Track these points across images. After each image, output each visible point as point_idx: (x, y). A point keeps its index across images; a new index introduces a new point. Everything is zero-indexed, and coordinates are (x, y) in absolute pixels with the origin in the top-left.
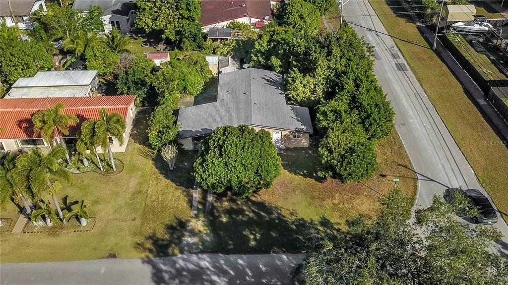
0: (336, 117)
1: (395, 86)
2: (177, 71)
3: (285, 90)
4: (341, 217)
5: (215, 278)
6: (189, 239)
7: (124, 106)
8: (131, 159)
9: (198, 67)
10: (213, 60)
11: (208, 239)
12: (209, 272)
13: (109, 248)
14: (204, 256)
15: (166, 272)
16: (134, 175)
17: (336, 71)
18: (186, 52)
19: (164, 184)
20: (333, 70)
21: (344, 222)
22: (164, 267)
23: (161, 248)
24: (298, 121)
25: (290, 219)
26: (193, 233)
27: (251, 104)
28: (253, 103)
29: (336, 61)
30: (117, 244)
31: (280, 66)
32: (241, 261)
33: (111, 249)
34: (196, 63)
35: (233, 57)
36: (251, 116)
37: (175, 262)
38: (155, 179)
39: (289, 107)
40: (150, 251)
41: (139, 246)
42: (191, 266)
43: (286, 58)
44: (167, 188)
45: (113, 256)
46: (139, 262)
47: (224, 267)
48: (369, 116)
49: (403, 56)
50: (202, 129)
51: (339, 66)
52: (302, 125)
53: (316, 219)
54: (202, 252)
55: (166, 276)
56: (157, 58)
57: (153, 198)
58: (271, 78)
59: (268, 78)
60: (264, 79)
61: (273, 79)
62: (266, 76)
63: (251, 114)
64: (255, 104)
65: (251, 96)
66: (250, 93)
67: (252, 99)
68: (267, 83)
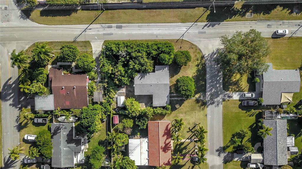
1: (133, 33)
4: (196, 62)
6: (202, 98)
8: (172, 118)
11: (202, 93)
12: (211, 93)
13: (204, 117)
14: (207, 94)
15: (211, 102)
21: (197, 61)
23: (204, 104)
25: (196, 74)
26: (200, 97)
27: (158, 84)
30: (203, 115)
32: (208, 86)
33: (204, 116)
37: (208, 100)
40: (205, 106)
41: (203, 109)
42: (210, 96)
44: (184, 106)
45: (206, 115)
46: (208, 109)
47: (210, 89)
50: (167, 98)
53: (196, 67)
54: (205, 94)
55: (212, 102)
57: (188, 109)
58: (140, 77)
59: (140, 78)
60: (141, 79)
61: (140, 76)
62: (138, 78)
63: (164, 84)
64: (158, 82)
65: (153, 84)
66: (151, 84)
67: (155, 83)
68: (143, 78)
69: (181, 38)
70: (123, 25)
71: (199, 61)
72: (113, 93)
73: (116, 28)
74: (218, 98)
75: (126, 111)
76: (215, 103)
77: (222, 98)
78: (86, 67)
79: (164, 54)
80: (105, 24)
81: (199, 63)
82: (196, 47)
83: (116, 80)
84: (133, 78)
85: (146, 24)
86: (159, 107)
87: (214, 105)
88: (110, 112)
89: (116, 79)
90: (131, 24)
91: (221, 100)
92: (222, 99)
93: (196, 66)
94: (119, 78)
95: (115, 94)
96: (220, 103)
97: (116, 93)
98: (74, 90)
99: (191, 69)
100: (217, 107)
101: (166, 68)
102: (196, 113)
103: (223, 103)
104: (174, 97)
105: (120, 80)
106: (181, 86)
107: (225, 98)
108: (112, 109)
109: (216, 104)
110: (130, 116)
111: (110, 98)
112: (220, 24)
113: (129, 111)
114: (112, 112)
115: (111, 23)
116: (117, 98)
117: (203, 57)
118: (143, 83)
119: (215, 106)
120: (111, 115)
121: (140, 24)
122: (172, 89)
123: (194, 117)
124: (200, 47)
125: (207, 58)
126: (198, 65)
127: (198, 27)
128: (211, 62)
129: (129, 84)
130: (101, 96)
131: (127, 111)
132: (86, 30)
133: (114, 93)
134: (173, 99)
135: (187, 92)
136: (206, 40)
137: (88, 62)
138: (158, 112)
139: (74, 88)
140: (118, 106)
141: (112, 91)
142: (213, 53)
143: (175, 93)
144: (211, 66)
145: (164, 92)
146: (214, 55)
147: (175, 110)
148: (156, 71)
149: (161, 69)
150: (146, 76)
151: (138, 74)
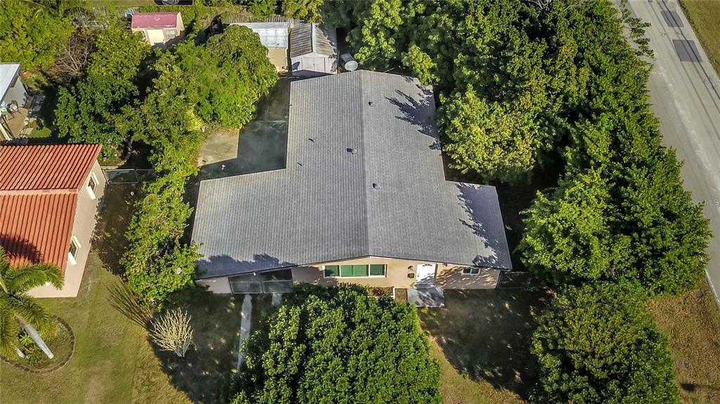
0: (576, 251)
2: (193, 80)
3: (445, 140)
7: (67, 192)
8: (92, 317)
9: (243, 65)
10: (276, 36)
16: (96, 369)
17: (565, 99)
18: (217, 9)
20: (558, 95)
24: (478, 232)
27: (364, 186)
28: (368, 184)
29: (568, 74)
31: (432, 70)
34: (237, 55)
35: (321, 27)
36: (366, 227)
38: (143, 385)
39: (453, 188)
43: (445, 52)
48: (657, 254)
49: (689, 18)
51: (573, 88)
52: (486, 245)
56: (153, 26)
58: (411, 100)
59: (403, 100)
60: (395, 102)
61: (415, 104)
62: (399, 92)
63: (366, 219)
64: (374, 185)
65: (363, 160)
66: (363, 150)
67: (366, 169)
68: (403, 115)
73: (675, 41)
101: (489, 250)
118: (368, 108)
145: (299, 227)
148: (459, 183)
149: (475, 217)
150: (421, 129)
151: (425, 96)
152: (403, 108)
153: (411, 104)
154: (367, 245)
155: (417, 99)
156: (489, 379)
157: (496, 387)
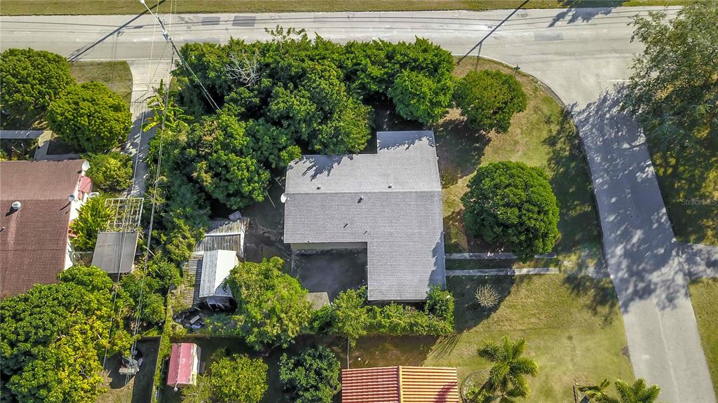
5: (635, 240)
6: (591, 271)
11: (587, 251)
12: (628, 247)
14: (608, 252)
15: (636, 286)
19: (508, 311)
21: (547, 126)
22: (631, 290)
23: (606, 297)
24: (412, 143)
28: (389, 190)
30: (608, 351)
32: (609, 219)
33: (617, 355)
37: (622, 280)
39: (383, 151)
40: (613, 305)
41: (608, 320)
42: (625, 263)
44: (515, 306)
45: (625, 351)
47: (619, 232)
50: (434, 256)
52: (420, 140)
53: (546, 148)
54: (604, 255)
55: (641, 285)
57: (533, 320)
58: (310, 168)
59: (312, 172)
60: (314, 177)
61: (314, 166)
62: (304, 174)
63: (416, 192)
64: (390, 187)
65: (370, 193)
66: (361, 193)
67: (377, 191)
68: (326, 173)
69: (475, 53)
70: (258, 16)
71: (555, 128)
72: (184, 237)
73: (234, 25)
74: (664, 270)
75: (237, 317)
76: (658, 292)
77: (681, 270)
78: (84, 121)
79: (414, 73)
80: (197, 12)
81: (554, 133)
82: (534, 80)
83: (201, 168)
84: (279, 172)
85: (345, 14)
86: (398, 303)
87: (653, 299)
88: (161, 329)
89: (204, 164)
90: (287, 14)
91: (680, 279)
92: (685, 275)
93: (544, 142)
94: (219, 158)
95: (192, 241)
96: (678, 292)
97: (198, 238)
98: (8, 221)
99: (524, 154)
100: (668, 310)
101: (424, 139)
102: (575, 341)
103: (693, 289)
104: (462, 264)
105: (220, 171)
106: (496, 186)
107: (694, 269)
108: (170, 313)
109: (660, 295)
110: (252, 338)
111: (171, 260)
112: (610, 12)
113: (249, 315)
114: (168, 328)
115: (217, 12)
116: (200, 262)
117: (566, 115)
118: (323, 190)
119: (658, 304)
120: (165, 342)
121: (321, 13)
122: (453, 231)
123: (568, 359)
124: (547, 82)
125: (583, 117)
126: (551, 141)
127: (530, 21)
128: (601, 130)
129: (260, 198)
130: (129, 249)
131: (241, 317)
132: (121, 30)
133: (189, 236)
134: (458, 273)
135: (528, 210)
136: (567, 60)
137: (97, 105)
138: (396, 320)
139: (13, 210)
140: (204, 293)
141: (180, 228)
142: (605, 99)
143: (466, 246)
144: (607, 144)
146: (611, 107)
147: (471, 323)
148: (378, 149)
149: (401, 144)
150: (336, 164)
151: (305, 160)
152: (318, 172)
153: (314, 168)
154: (434, 192)
155: (308, 164)
156: (480, 157)
157: (483, 155)
